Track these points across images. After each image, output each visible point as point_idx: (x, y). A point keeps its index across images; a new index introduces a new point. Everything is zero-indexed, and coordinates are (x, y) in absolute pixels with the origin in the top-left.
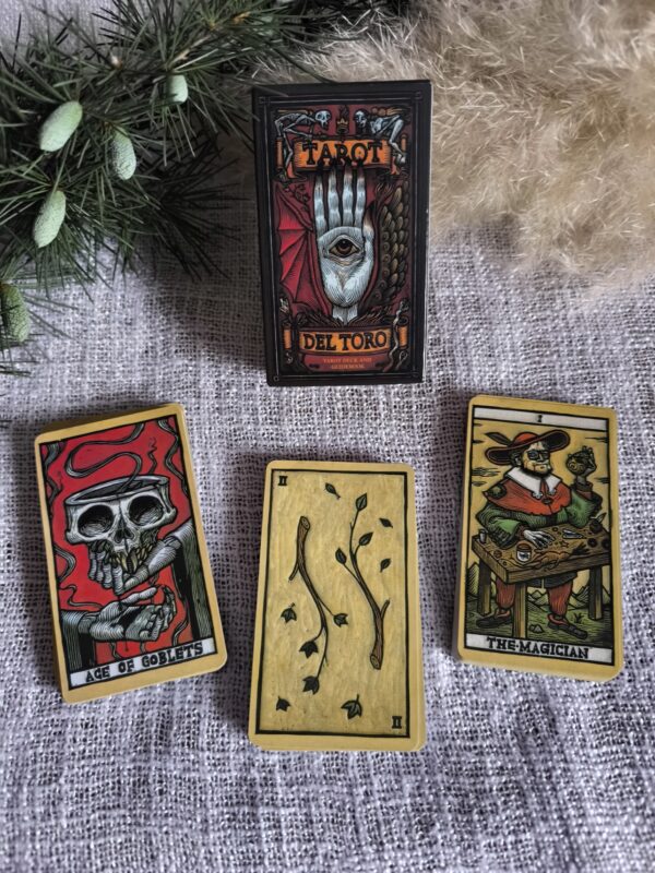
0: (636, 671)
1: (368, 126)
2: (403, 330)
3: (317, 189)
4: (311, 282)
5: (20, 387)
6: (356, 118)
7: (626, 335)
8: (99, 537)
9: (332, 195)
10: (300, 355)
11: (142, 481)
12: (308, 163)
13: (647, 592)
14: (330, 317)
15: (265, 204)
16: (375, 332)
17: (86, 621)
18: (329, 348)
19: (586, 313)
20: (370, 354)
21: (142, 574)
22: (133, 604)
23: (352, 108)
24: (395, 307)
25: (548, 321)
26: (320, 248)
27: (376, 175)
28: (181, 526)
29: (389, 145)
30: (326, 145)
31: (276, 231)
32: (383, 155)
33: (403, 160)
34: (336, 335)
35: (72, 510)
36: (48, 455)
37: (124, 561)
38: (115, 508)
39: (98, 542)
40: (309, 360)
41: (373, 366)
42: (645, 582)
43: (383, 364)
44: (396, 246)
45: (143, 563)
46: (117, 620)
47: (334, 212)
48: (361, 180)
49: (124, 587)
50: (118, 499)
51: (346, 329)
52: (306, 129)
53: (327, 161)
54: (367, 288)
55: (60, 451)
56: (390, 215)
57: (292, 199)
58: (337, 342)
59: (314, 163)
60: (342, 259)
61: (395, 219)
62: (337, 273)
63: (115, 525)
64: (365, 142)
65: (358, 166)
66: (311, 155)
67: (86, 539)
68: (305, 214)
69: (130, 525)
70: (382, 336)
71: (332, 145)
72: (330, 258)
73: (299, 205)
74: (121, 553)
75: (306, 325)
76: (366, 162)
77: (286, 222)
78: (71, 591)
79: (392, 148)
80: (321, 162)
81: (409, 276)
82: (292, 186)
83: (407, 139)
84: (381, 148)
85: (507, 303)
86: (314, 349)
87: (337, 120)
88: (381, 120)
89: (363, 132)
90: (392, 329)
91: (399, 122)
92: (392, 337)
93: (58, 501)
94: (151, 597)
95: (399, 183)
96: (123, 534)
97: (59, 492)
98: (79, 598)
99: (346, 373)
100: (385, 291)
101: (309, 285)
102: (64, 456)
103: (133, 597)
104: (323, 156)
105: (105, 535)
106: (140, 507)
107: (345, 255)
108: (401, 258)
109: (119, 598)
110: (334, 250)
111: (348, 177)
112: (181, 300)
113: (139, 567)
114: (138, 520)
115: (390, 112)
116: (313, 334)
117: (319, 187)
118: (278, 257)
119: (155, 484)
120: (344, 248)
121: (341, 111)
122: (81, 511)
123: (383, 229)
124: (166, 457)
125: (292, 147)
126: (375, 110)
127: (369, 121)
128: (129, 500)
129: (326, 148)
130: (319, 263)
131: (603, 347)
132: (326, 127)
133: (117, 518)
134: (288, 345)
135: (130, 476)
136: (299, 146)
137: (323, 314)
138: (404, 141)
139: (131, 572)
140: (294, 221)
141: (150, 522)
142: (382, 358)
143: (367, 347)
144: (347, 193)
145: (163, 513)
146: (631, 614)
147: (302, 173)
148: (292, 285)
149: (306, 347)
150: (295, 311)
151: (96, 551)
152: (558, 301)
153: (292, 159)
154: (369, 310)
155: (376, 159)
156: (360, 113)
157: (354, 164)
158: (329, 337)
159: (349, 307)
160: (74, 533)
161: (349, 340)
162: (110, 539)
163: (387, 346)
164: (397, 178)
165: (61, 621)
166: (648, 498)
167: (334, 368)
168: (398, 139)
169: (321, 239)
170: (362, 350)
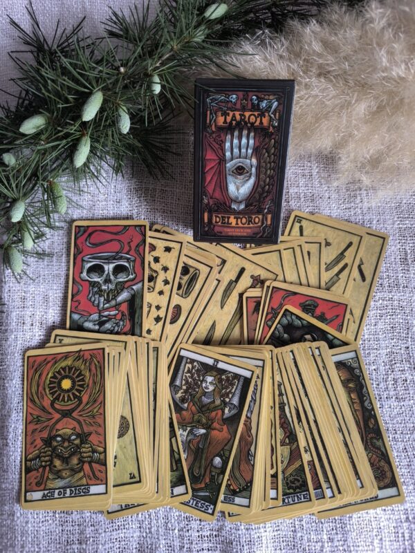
0: (384, 403)
1: (258, 105)
2: (269, 216)
3: (227, 137)
4: (221, 188)
5: (58, 235)
6: (252, 100)
7: (396, 219)
8: (96, 280)
9: (236, 141)
10: (212, 226)
11: (122, 257)
12: (224, 123)
13: (393, 362)
14: (230, 207)
15: (198, 144)
16: (254, 217)
17: (82, 320)
18: (228, 223)
19: (373, 206)
20: (250, 228)
21: (113, 303)
22: (106, 317)
23: (250, 94)
24: (266, 203)
25: (352, 210)
26: (227, 170)
27: (261, 132)
28: (137, 283)
29: (269, 116)
30: (234, 114)
31: (203, 159)
32: (265, 121)
33: (276, 124)
34: (232, 217)
35: (85, 263)
36: (79, 232)
37: (106, 295)
38: (106, 267)
39: (95, 282)
40: (217, 229)
41: (251, 234)
42: (393, 356)
43: (257, 234)
44: (269, 171)
45: (115, 297)
46: (97, 322)
47: (236, 151)
48: (252, 134)
49: (103, 307)
50: (109, 263)
51: (238, 214)
52: (224, 104)
53: (234, 122)
54: (251, 193)
55: (85, 232)
56: (267, 154)
57: (214, 143)
58: (233, 220)
59: (226, 123)
60: (239, 176)
61: (269, 156)
62: (235, 183)
63: (105, 276)
64: (256, 113)
65: (251, 126)
66: (225, 119)
67: (90, 279)
68: (220, 151)
69: (112, 277)
70: (257, 219)
71: (237, 114)
72: (233, 175)
73: (217, 146)
74: (105, 290)
75: (216, 211)
76: (255, 125)
77: (210, 155)
78: (77, 303)
79: (271, 117)
80: (231, 123)
81: (275, 187)
82: (214, 135)
83: (279, 113)
84: (265, 117)
85: (329, 198)
86: (220, 224)
87: (241, 100)
88: (266, 101)
89: (255, 108)
90: (263, 215)
91: (276, 103)
92: (263, 219)
93: (80, 257)
94: (115, 315)
95: (273, 137)
96: (107, 281)
97: (80, 253)
98: (80, 308)
99: (237, 237)
100: (261, 195)
101: (219, 190)
102: (86, 234)
103: (106, 313)
104: (232, 120)
105: (99, 280)
106: (119, 270)
107: (240, 174)
108: (271, 177)
109: (100, 312)
110: (235, 171)
111: (245, 132)
112: (147, 189)
113: (112, 299)
114: (116, 276)
115: (271, 97)
116: (220, 216)
117: (229, 137)
118: (204, 173)
119: (128, 260)
120: (240, 170)
121: (244, 96)
122: (90, 265)
123: (262, 161)
124: (137, 246)
125: (216, 114)
126: (263, 96)
127: (259, 102)
128: (114, 265)
129: (234, 116)
130: (226, 178)
131: (382, 225)
132: (235, 104)
133: (106, 273)
134: (206, 220)
135: (117, 253)
136: (220, 114)
137: (226, 205)
138: (277, 114)
139: (108, 301)
140: (214, 154)
141: (122, 278)
142: (256, 230)
143: (249, 224)
144: (244, 141)
145: (129, 275)
146: (384, 373)
147: (220, 129)
148: (210, 189)
149: (216, 222)
150: (211, 203)
151: (93, 286)
152: (359, 198)
153: (215, 121)
154: (251, 205)
155: (261, 123)
156: (254, 97)
157: (249, 125)
158: (229, 218)
159: (241, 202)
160: (84, 275)
161: (239, 220)
162: (101, 282)
163: (260, 224)
164: (272, 134)
165: (71, 317)
166: (398, 311)
167: (230, 234)
168: (274, 113)
169: (228, 165)
170: (246, 225)
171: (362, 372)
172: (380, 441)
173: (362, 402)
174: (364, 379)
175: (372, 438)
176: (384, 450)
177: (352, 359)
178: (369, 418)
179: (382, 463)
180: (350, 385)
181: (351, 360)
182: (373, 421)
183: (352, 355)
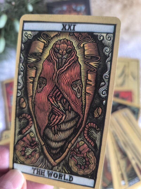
171: (112, 52)
172: (99, 133)
173: (97, 86)
174: (111, 61)
175: (91, 127)
176: (98, 143)
177: (107, 33)
178: (98, 106)
179: (91, 155)
180: (92, 64)
181: (105, 35)
182: (100, 110)
183: (110, 29)
